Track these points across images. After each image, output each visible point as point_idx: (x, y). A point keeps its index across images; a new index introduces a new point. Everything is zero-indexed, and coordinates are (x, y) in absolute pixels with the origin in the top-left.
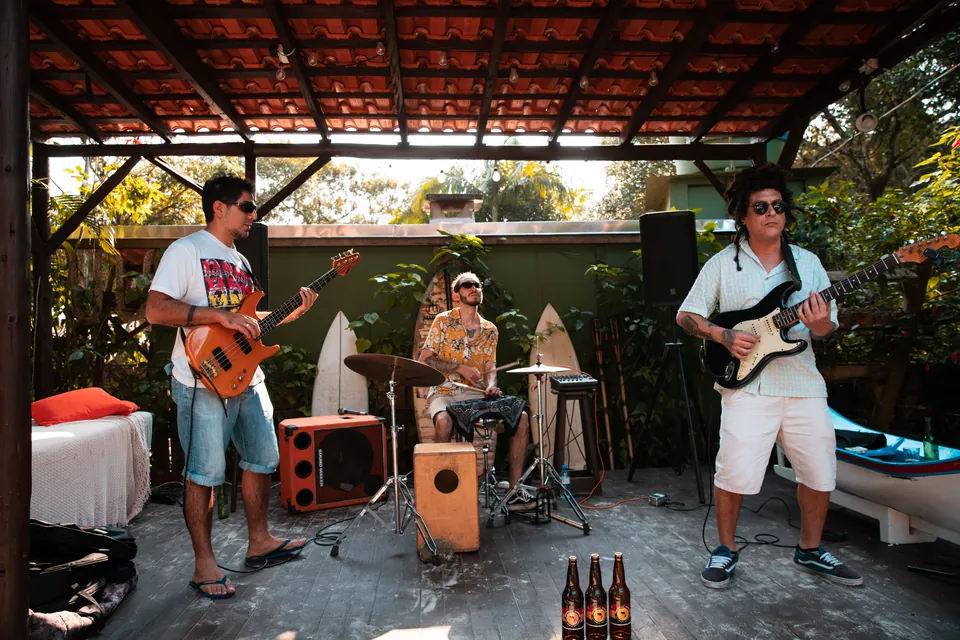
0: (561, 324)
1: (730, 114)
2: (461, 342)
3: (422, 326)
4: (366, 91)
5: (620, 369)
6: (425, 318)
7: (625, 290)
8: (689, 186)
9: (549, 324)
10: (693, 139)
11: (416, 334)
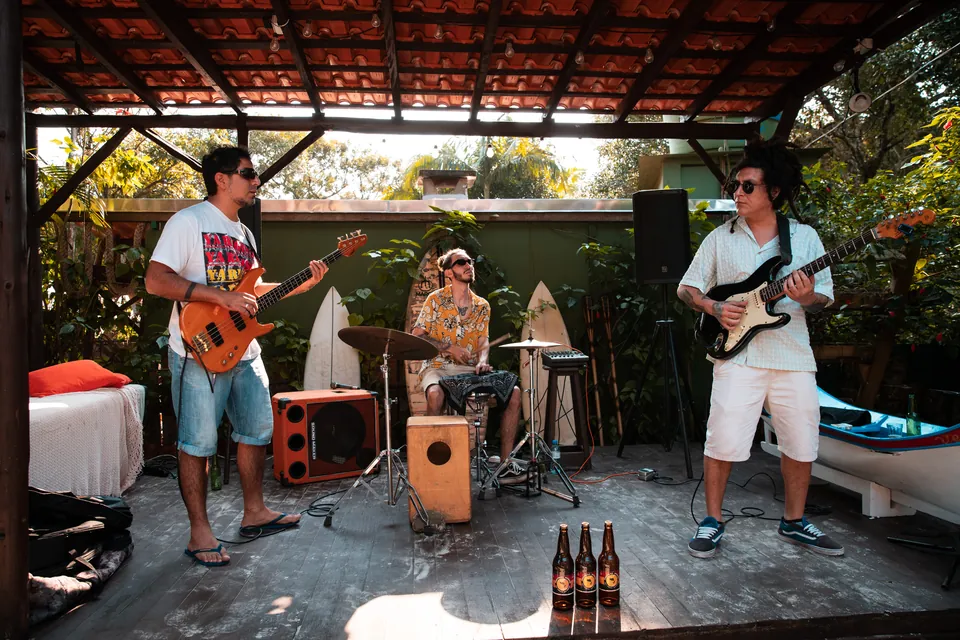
0: (553, 302)
1: (725, 92)
2: (454, 320)
3: (414, 302)
4: (361, 64)
5: (611, 347)
6: (417, 294)
7: (616, 269)
8: (682, 166)
9: (541, 301)
10: (687, 118)
11: (408, 309)
